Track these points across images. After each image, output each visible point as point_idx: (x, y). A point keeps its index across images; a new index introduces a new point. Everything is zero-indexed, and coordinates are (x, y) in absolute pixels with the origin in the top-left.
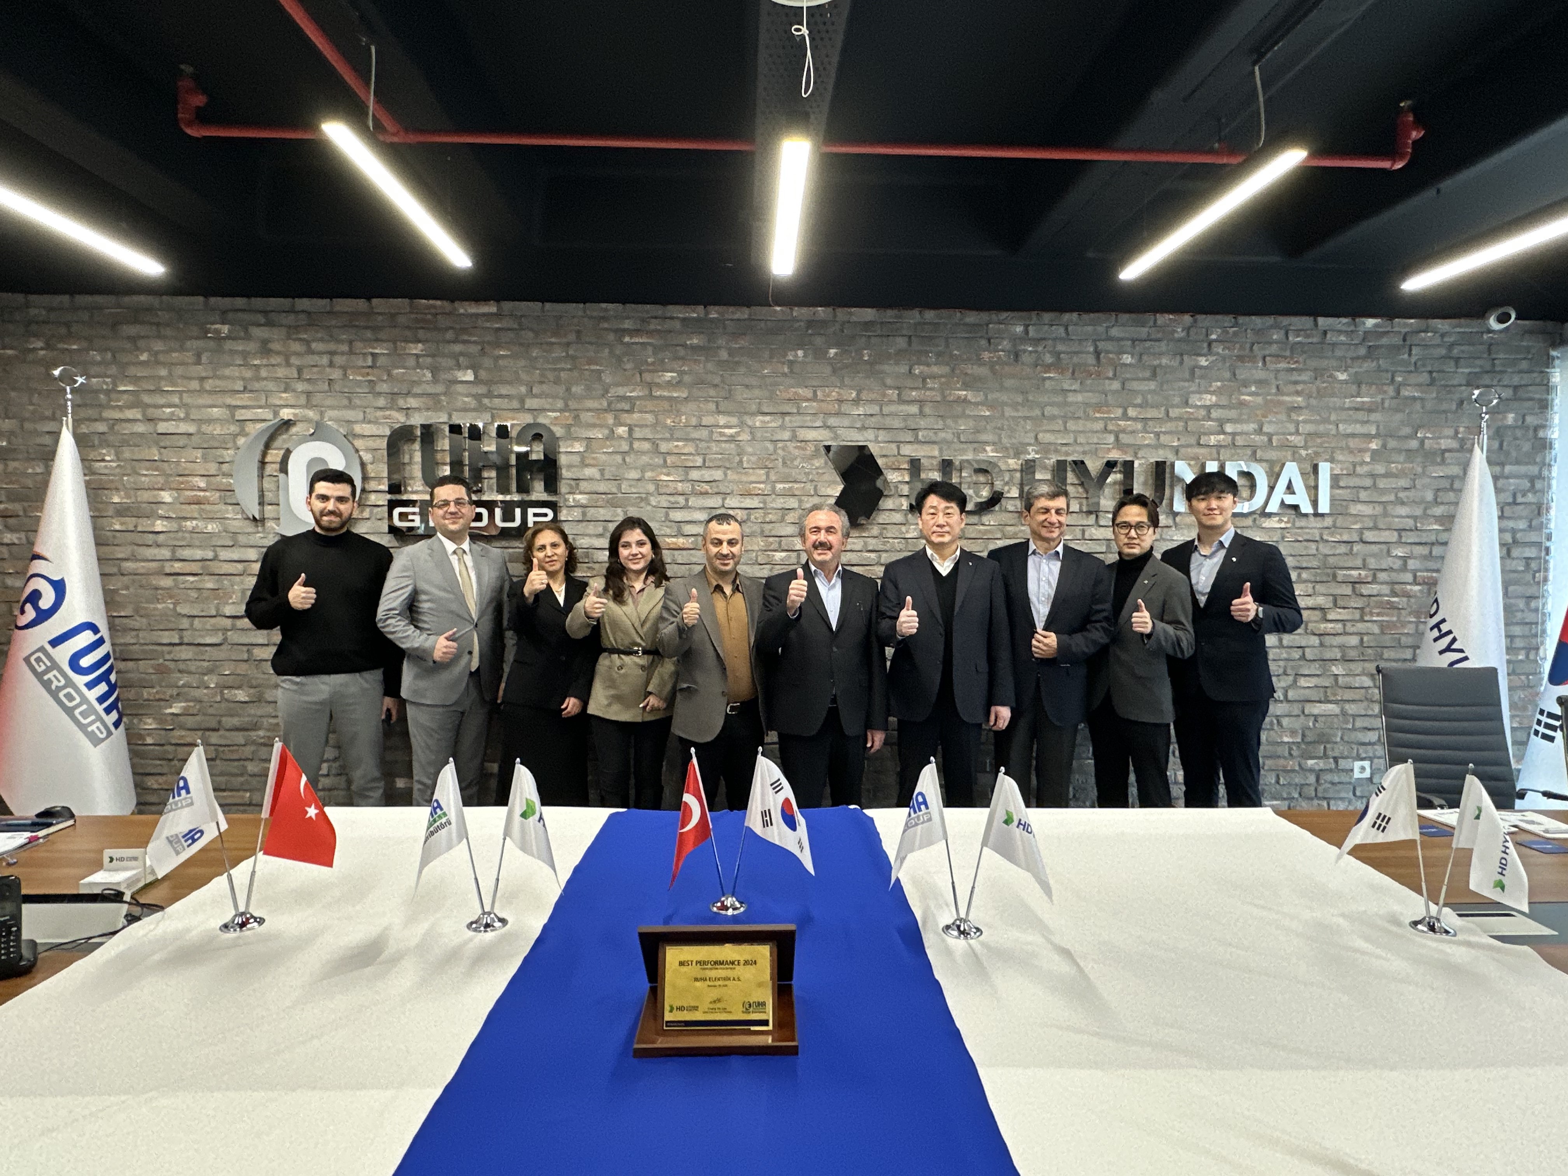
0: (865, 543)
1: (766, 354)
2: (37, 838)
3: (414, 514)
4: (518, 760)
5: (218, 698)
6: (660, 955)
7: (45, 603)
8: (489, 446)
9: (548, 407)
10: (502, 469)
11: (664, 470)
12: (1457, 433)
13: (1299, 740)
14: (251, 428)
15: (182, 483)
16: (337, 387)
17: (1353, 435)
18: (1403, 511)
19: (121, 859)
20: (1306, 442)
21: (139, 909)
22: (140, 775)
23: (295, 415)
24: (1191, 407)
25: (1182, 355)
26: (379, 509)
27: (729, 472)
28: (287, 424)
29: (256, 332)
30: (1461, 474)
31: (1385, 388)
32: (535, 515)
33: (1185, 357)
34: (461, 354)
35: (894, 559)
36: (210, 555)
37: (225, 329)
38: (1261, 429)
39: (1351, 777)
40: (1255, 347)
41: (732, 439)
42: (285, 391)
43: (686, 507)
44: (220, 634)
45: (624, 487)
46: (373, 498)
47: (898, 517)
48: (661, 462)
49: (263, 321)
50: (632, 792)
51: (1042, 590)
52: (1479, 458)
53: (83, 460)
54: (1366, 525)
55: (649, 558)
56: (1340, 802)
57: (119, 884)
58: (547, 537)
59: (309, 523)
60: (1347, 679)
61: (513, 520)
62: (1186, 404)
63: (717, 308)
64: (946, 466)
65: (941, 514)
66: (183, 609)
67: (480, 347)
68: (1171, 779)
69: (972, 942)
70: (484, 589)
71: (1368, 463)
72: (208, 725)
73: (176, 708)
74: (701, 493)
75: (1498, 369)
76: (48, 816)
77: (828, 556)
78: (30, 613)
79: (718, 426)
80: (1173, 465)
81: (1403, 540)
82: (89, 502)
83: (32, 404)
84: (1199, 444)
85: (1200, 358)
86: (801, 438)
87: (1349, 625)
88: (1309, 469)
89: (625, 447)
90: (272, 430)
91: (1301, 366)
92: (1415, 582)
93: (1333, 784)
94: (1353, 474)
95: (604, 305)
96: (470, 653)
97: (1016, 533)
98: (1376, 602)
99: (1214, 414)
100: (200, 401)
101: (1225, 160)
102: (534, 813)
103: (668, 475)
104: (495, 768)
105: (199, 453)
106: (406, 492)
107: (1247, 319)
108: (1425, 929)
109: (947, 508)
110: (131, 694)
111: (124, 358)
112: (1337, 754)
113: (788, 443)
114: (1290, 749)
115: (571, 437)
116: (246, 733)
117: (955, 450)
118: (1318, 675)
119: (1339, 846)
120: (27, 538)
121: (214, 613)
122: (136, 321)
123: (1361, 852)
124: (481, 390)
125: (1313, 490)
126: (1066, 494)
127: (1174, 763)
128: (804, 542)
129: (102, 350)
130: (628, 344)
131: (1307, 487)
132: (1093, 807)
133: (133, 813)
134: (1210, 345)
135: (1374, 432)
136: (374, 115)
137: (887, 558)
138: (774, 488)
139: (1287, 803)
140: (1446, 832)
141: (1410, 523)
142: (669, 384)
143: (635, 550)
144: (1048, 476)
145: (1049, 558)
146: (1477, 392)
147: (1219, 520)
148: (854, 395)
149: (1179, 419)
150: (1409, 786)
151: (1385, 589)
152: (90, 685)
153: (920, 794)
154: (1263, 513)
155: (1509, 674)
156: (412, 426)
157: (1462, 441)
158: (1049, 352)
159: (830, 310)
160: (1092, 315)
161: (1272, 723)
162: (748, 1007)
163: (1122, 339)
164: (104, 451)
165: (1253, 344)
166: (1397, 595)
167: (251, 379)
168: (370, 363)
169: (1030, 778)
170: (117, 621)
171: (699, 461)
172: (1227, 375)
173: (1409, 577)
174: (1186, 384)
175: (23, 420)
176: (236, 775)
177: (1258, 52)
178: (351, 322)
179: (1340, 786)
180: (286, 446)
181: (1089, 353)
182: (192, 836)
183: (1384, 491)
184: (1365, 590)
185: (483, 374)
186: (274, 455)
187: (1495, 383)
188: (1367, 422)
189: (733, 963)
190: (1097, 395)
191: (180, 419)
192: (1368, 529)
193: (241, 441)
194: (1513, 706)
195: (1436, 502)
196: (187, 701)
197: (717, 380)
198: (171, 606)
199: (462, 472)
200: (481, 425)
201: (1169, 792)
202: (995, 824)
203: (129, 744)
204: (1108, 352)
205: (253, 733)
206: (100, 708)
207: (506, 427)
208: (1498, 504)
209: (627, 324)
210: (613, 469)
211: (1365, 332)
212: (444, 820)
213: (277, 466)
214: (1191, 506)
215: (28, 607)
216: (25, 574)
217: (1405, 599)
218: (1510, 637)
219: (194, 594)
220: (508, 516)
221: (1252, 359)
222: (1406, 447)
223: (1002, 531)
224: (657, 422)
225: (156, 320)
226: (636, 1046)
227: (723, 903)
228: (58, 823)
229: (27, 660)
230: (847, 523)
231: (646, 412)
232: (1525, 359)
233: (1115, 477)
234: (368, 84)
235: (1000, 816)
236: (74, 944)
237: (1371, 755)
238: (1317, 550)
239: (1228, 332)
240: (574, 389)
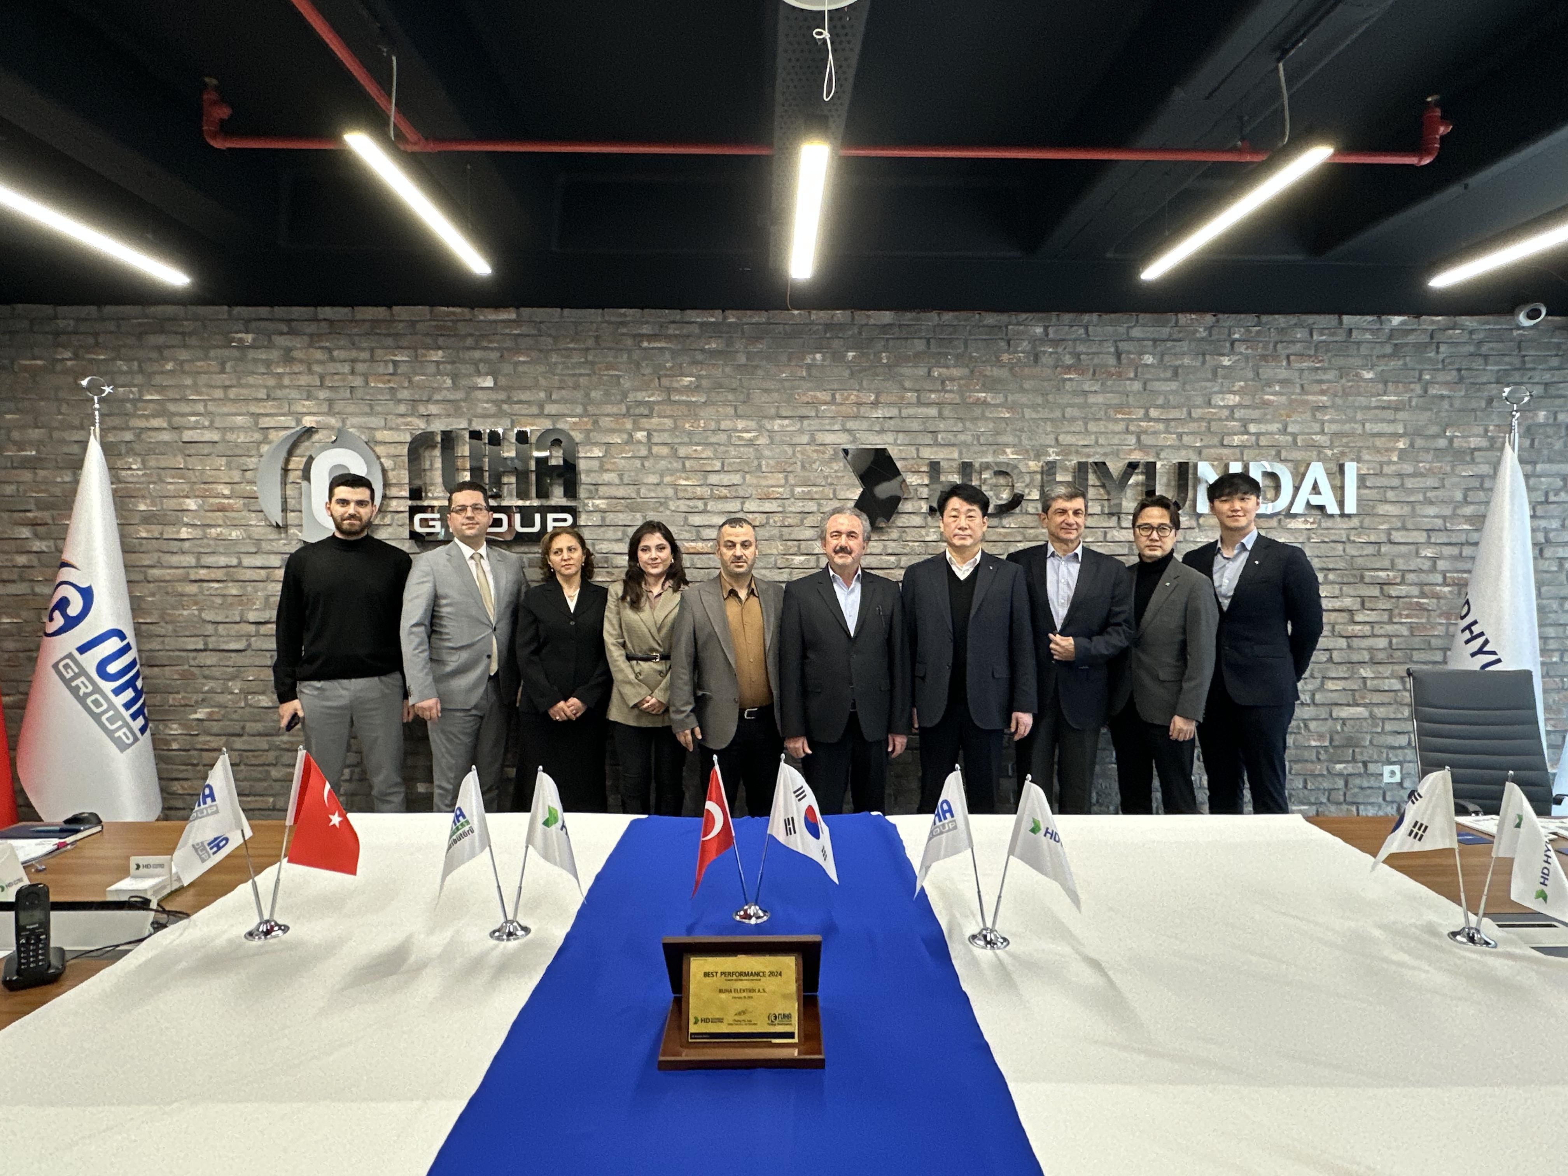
0: (885, 546)
1: (784, 358)
2: (65, 845)
3: (433, 519)
4: (541, 767)
5: (243, 704)
6: (685, 967)
7: (74, 610)
8: (509, 452)
9: (566, 412)
10: (522, 475)
11: (683, 475)
12: (1486, 431)
13: (1327, 744)
14: (273, 435)
15: (206, 490)
16: (359, 393)
17: (1380, 435)
18: (1431, 511)
19: (147, 866)
20: (1332, 442)
21: (165, 916)
22: (165, 780)
23: (317, 422)
24: (1215, 407)
25: (1204, 355)
26: (401, 515)
27: (748, 476)
28: (309, 432)
29: (280, 340)
30: (1491, 472)
31: (1412, 386)
32: (555, 520)
33: (1208, 357)
34: (481, 360)
35: (913, 562)
36: (234, 562)
37: (249, 338)
38: (1286, 430)
39: (1381, 781)
40: (1279, 346)
41: (751, 443)
42: (307, 399)
43: (705, 511)
44: (244, 639)
45: (643, 491)
46: (394, 505)
47: (917, 520)
48: (680, 466)
49: (285, 329)
50: (653, 797)
51: (1061, 592)
52: (1510, 457)
53: (110, 469)
54: (1394, 526)
55: (668, 563)
56: (1369, 807)
57: (145, 891)
58: (564, 541)
59: (329, 528)
60: (1375, 682)
61: (533, 526)
62: (1209, 404)
63: (734, 312)
64: (966, 468)
65: (963, 517)
66: (208, 616)
67: (499, 354)
68: (1196, 785)
69: (998, 951)
70: (502, 592)
71: (1395, 463)
72: (231, 731)
73: (201, 714)
74: (720, 498)
75: (1528, 366)
76: (75, 823)
77: (849, 560)
78: (59, 621)
79: (736, 430)
80: (1196, 466)
81: (1433, 540)
82: (116, 510)
83: (60, 413)
84: (1223, 445)
85: (1222, 358)
86: (819, 441)
87: (1377, 627)
88: (1335, 469)
89: (644, 452)
90: (295, 438)
91: (1326, 365)
92: (1445, 583)
93: (1362, 788)
94: (1380, 474)
95: (623, 311)
96: (489, 657)
97: (1036, 536)
98: (1406, 603)
99: (1237, 415)
100: (225, 410)
101: (1248, 158)
102: (556, 821)
103: (687, 479)
104: (512, 772)
105: (223, 460)
106: (427, 497)
107: (1270, 318)
108: (1464, 940)
109: (970, 510)
110: (157, 699)
111: (149, 368)
112: (1366, 758)
113: (808, 447)
114: (1318, 753)
115: (589, 442)
116: (269, 738)
117: (975, 453)
118: (1345, 678)
119: (1374, 855)
120: (56, 547)
121: (238, 619)
122: (162, 331)
123: (1396, 861)
124: (502, 396)
125: (1339, 491)
126: (1084, 495)
127: (1199, 767)
128: (824, 545)
129: (130, 360)
130: (645, 349)
131: (1333, 487)
132: (1117, 813)
133: (157, 820)
134: (1232, 344)
135: (1401, 431)
136: (395, 125)
137: (906, 562)
138: (792, 491)
139: (1314, 808)
140: (1485, 840)
141: (1439, 522)
142: (688, 389)
143: (654, 554)
144: (1069, 478)
145: (1068, 560)
146: (1507, 390)
147: (1243, 522)
148: (873, 398)
149: (1202, 419)
150: (1447, 792)
151: (1415, 591)
152: (117, 692)
153: (946, 801)
154: (1288, 514)
155: (1543, 677)
156: (432, 433)
157: (1492, 440)
158: (1070, 353)
159: (848, 312)
160: (1112, 315)
161: (1299, 727)
162: (774, 1018)
163: (1143, 339)
164: (131, 460)
165: (1276, 343)
166: (1426, 597)
167: (274, 387)
168: (391, 371)
169: (1052, 783)
170: (144, 627)
171: (717, 465)
172: (1251, 375)
173: (1439, 578)
174: (1209, 384)
175: (51, 429)
176: (260, 780)
177: (1282, 50)
178: (374, 328)
179: (1369, 791)
180: (308, 454)
181: (1108, 353)
182: (217, 844)
183: (1412, 491)
184: (1393, 591)
185: (502, 381)
186: (297, 462)
187: (1525, 380)
188: (1393, 421)
189: (758, 974)
190: (1117, 396)
191: (204, 427)
192: (1397, 529)
193: (265, 448)
194: (1547, 708)
195: (1466, 501)
196: (212, 707)
197: (735, 384)
198: (196, 612)
199: (482, 476)
200: (500, 431)
201: (1194, 797)
202: (1022, 831)
203: (155, 749)
204: (1129, 353)
205: (275, 738)
206: (127, 714)
207: (525, 433)
208: (1530, 503)
209: (646, 330)
210: (633, 474)
211: (1392, 330)
212: (467, 828)
213: (300, 473)
214: (1212, 508)
215: (57, 614)
216: (53, 580)
217: (1435, 601)
218: (1544, 639)
219: (219, 601)
220: (527, 521)
221: (1276, 357)
222: (1433, 446)
223: (1023, 534)
224: (676, 427)
225: (181, 330)
226: (662, 1058)
227: (746, 911)
228: (85, 830)
229: (55, 666)
230: (869, 528)
231: (665, 417)
232: (1557, 355)
233: (1137, 478)
234: (390, 95)
235: (1027, 825)
236: (99, 953)
237: (1401, 759)
238: (1344, 550)
239: (1251, 332)
240: (593, 394)
